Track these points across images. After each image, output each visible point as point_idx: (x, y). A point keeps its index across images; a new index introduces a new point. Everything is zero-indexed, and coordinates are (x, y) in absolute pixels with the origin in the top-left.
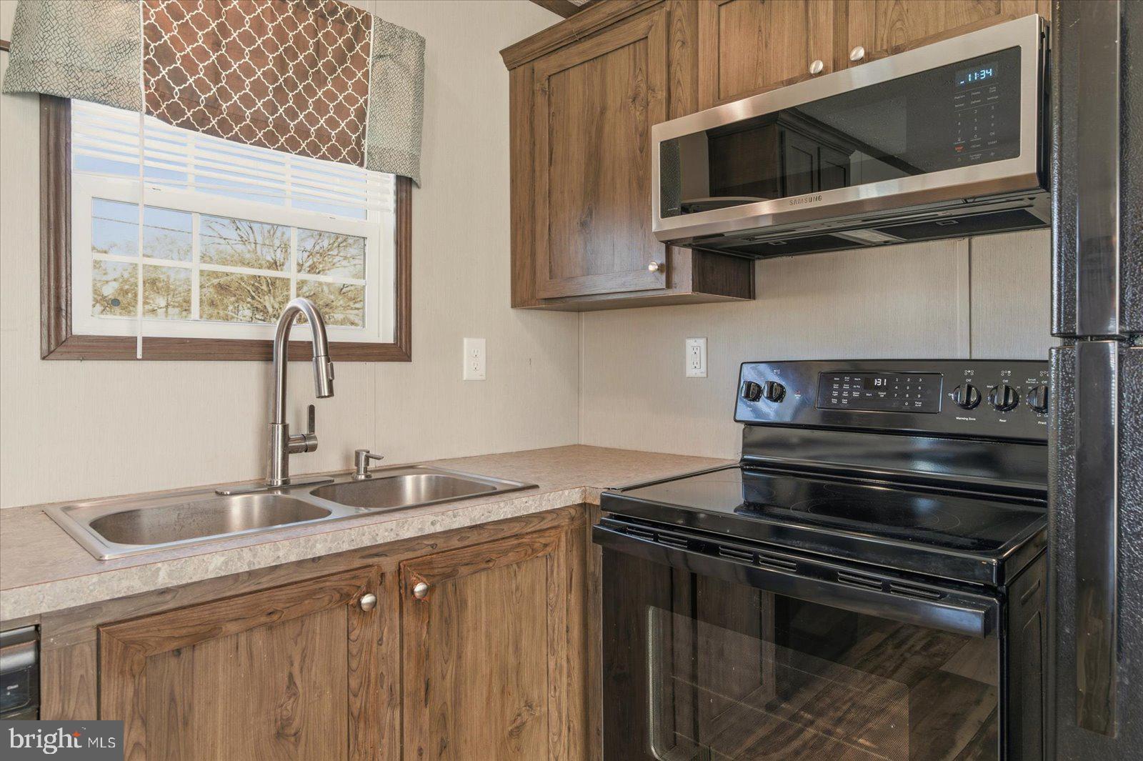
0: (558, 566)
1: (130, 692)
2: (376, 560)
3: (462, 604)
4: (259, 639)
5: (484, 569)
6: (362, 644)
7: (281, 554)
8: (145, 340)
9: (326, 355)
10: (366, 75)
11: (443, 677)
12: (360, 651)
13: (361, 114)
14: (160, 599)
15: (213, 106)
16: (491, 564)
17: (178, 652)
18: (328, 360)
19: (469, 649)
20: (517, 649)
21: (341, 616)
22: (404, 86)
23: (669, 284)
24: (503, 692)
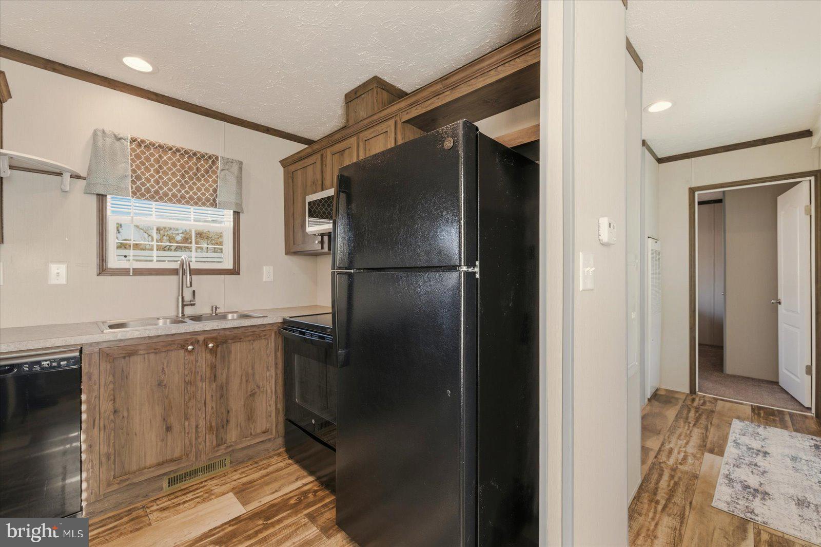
0: (271, 342)
1: (109, 367)
2: (196, 336)
3: (230, 352)
4: (152, 356)
5: (238, 342)
6: (189, 361)
7: (159, 332)
8: (133, 269)
9: (190, 274)
10: (217, 177)
11: (222, 374)
12: (188, 363)
13: (215, 191)
14: (119, 343)
15: (157, 192)
16: (241, 340)
17: (124, 357)
18: (190, 275)
19: (232, 366)
20: (253, 368)
21: (182, 352)
22: (233, 181)
23: (322, 248)
24: (247, 381)
